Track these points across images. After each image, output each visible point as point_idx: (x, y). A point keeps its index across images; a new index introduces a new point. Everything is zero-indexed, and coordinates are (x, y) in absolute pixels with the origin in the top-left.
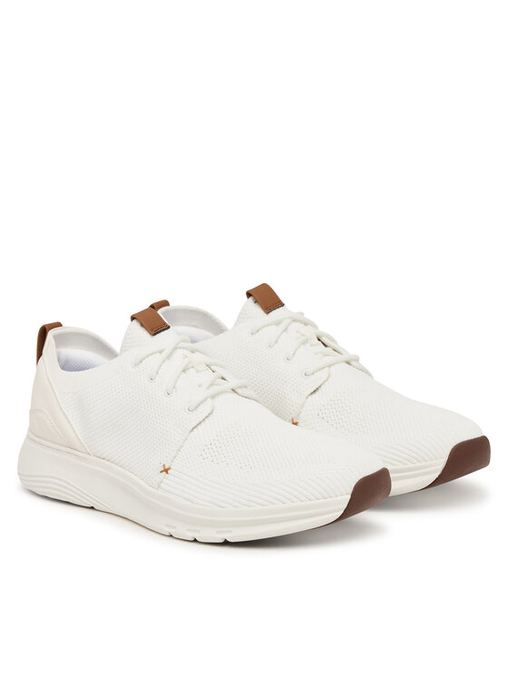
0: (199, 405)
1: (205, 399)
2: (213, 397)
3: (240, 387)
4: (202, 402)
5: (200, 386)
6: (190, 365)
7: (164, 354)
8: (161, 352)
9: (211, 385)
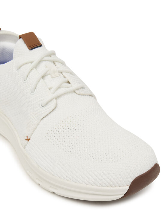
0: (48, 103)
1: (51, 100)
2: (57, 98)
3: (78, 89)
4: (50, 101)
5: (50, 89)
6: (48, 72)
7: (33, 64)
8: (31, 63)
9: (59, 87)
